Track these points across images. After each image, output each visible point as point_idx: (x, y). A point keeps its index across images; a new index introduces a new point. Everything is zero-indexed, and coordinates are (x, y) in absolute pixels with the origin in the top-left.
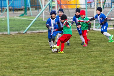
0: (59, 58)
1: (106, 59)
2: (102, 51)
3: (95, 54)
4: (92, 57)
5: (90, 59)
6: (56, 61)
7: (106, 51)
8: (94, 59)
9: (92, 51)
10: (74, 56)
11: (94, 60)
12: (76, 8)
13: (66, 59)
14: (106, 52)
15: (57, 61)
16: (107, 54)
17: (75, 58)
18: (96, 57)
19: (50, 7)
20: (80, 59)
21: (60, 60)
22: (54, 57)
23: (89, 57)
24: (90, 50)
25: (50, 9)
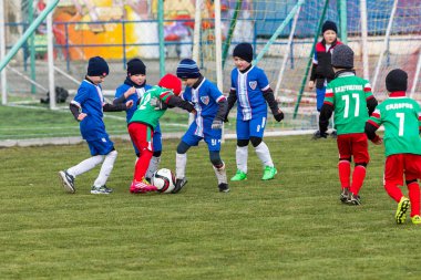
0: (59, 242)
1: (234, 245)
2: (220, 218)
3: (192, 228)
4: (183, 241)
5: (176, 247)
6: (49, 254)
7: (235, 217)
8: (189, 245)
9: (184, 215)
10: (115, 236)
11: (192, 250)
12: (122, 57)
13: (87, 245)
14: (236, 222)
15: (52, 254)
16: (239, 226)
17: (119, 243)
18: (196, 238)
19: (27, 54)
20: (137, 245)
21: (66, 251)
22: (44, 237)
23: (173, 240)
24: (177, 214)
25: (29, 61)
